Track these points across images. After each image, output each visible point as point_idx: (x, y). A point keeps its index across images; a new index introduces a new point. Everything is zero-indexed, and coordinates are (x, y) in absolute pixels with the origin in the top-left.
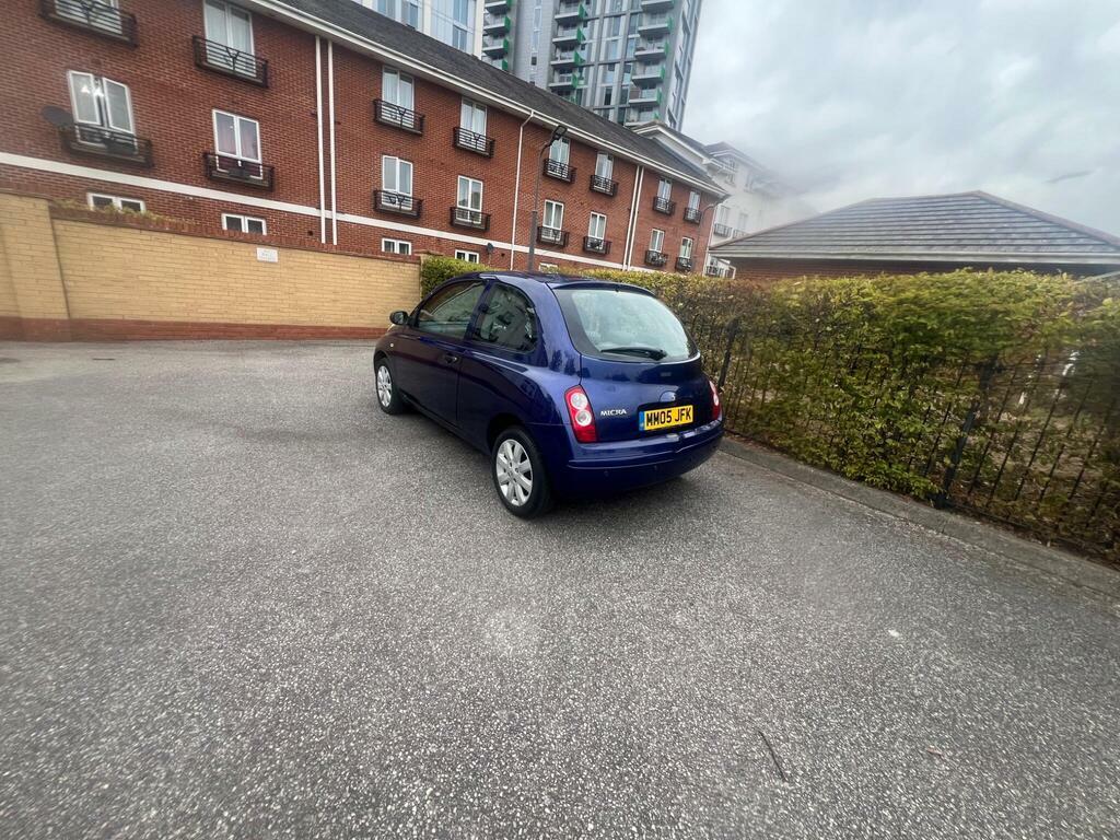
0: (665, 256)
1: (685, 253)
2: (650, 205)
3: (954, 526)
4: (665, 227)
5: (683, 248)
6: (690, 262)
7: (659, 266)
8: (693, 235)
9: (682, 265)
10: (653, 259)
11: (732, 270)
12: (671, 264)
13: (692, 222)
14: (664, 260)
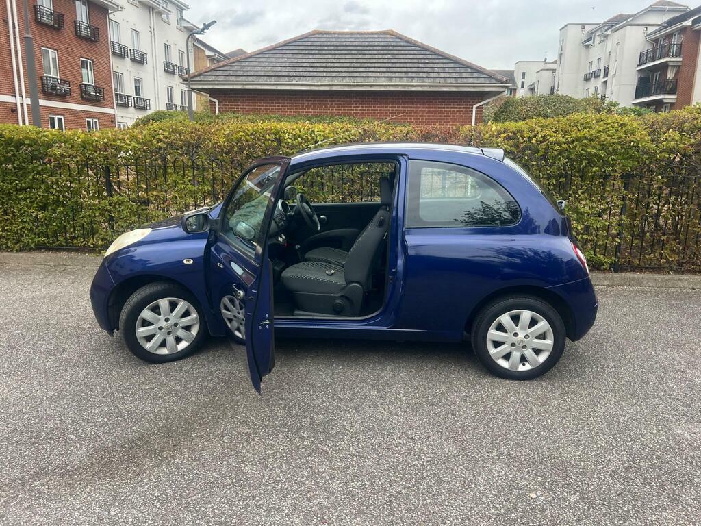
0: (65, 82)
1: (88, 78)
2: (30, 16)
3: (633, 279)
4: (57, 45)
5: (84, 71)
6: (98, 89)
7: (63, 96)
8: (92, 56)
9: (90, 95)
10: (53, 87)
11: (212, 103)
12: (76, 94)
13: (86, 39)
14: (67, 88)
